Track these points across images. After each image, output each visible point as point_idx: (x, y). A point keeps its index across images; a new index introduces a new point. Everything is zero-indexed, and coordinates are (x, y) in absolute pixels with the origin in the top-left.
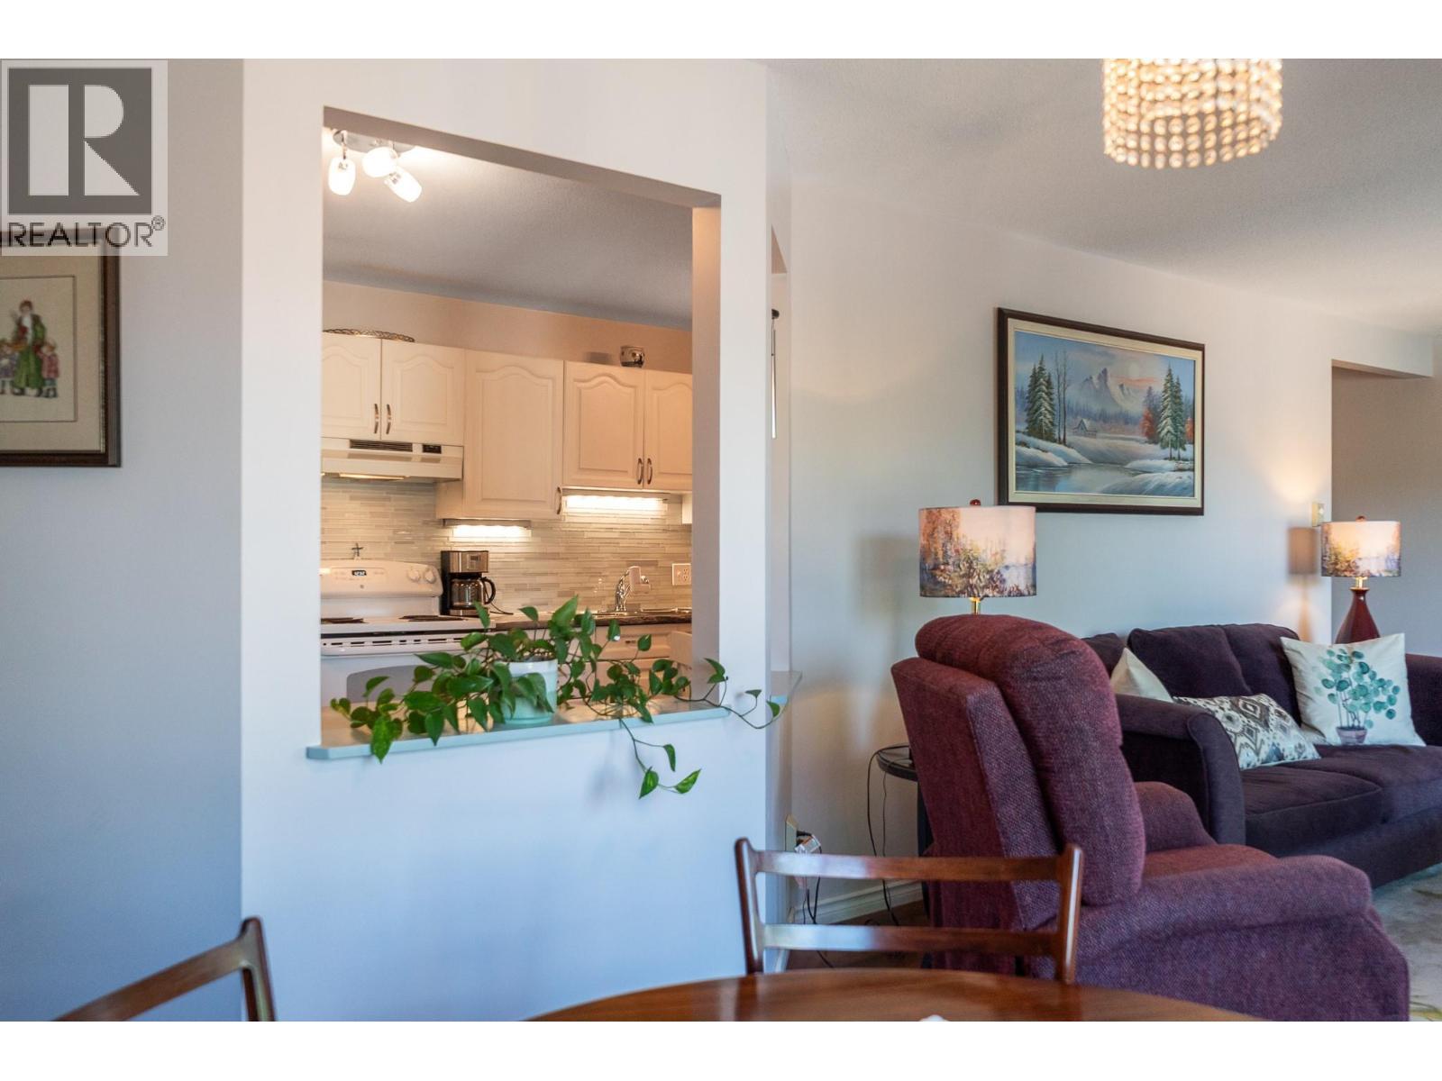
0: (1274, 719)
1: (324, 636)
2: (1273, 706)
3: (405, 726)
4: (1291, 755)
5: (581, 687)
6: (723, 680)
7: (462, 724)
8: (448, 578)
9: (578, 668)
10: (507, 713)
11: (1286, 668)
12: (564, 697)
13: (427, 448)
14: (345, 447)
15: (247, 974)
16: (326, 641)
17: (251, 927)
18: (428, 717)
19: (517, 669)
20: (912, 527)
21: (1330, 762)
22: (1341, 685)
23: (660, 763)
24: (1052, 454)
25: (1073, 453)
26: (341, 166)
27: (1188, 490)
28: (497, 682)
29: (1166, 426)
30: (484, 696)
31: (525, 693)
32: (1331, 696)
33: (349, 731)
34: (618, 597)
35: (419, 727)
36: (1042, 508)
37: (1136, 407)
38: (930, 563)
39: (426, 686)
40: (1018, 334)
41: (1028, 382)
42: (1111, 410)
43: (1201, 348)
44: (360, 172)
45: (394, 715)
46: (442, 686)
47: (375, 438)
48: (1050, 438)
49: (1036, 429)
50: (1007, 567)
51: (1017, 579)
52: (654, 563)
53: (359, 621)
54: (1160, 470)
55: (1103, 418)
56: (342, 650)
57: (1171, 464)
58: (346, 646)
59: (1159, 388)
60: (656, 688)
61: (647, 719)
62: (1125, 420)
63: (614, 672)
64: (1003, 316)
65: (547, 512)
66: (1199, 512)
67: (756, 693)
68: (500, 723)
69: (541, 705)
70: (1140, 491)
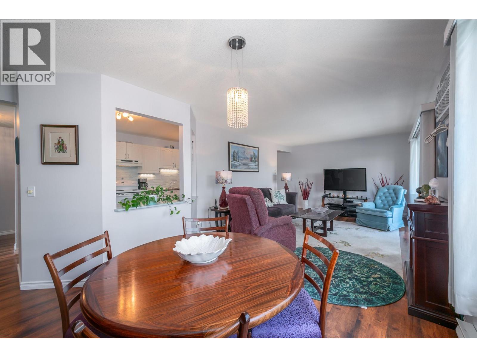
0: (267, 201)
1: (117, 193)
2: (268, 199)
3: (131, 206)
4: (270, 206)
5: (161, 199)
6: (185, 197)
7: (141, 205)
8: (139, 183)
9: (160, 196)
10: (148, 203)
11: (270, 194)
12: (158, 200)
13: (135, 161)
14: (120, 161)
15: (106, 239)
16: (117, 194)
17: (106, 232)
18: (135, 204)
19: (150, 196)
20: (215, 174)
21: (275, 207)
22: (277, 196)
23: (174, 209)
24: (236, 163)
25: (240, 163)
26: (119, 115)
27: (256, 169)
28: (147, 198)
29: (253, 159)
30: (145, 201)
31: (152, 200)
32: (276, 197)
33: (121, 207)
34: (170, 186)
35: (133, 206)
36: (233, 171)
37: (249, 157)
38: (217, 179)
39: (135, 199)
40: (231, 145)
41: (233, 153)
42: (245, 157)
43: (258, 148)
44: (122, 116)
45: (129, 204)
46: (137, 199)
47: (126, 160)
48: (236, 161)
49: (234, 160)
50: (228, 180)
51: (229, 181)
52: (176, 180)
53: (123, 191)
54: (253, 166)
55: (244, 158)
56: (120, 196)
57: (254, 165)
58: (121, 195)
59: (252, 154)
60: (174, 199)
61: (172, 203)
62: (247, 158)
63: (167, 196)
64: (229, 143)
65: (157, 172)
66: (258, 172)
67: (190, 199)
68: (147, 205)
69: (155, 201)
70: (250, 169)
